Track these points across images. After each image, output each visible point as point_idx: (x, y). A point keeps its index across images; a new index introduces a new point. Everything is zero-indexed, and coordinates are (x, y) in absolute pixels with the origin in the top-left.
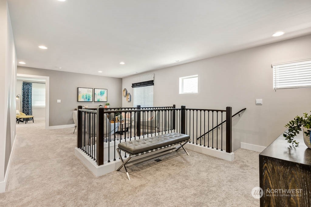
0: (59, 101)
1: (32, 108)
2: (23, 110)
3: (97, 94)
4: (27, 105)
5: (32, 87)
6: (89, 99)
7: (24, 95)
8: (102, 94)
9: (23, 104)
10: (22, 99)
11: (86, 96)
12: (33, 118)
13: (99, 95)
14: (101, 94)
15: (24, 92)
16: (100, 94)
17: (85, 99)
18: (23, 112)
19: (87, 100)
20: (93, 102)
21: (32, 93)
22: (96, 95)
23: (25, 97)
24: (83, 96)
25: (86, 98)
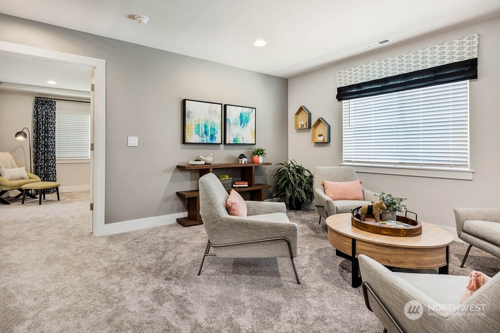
0: (133, 141)
1: (57, 162)
2: (36, 168)
3: (231, 121)
4: (44, 153)
5: (56, 111)
6: (212, 137)
7: (37, 130)
8: (243, 121)
9: (36, 153)
10: (32, 139)
11: (206, 126)
12: (57, 188)
13: (236, 124)
14: (241, 122)
15: (37, 123)
16: (239, 124)
17: (202, 137)
18: (36, 174)
19: (208, 138)
20: (222, 146)
21: (56, 126)
22: (230, 124)
23: (40, 134)
24: (199, 125)
25: (206, 133)
